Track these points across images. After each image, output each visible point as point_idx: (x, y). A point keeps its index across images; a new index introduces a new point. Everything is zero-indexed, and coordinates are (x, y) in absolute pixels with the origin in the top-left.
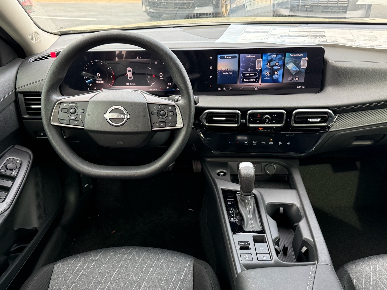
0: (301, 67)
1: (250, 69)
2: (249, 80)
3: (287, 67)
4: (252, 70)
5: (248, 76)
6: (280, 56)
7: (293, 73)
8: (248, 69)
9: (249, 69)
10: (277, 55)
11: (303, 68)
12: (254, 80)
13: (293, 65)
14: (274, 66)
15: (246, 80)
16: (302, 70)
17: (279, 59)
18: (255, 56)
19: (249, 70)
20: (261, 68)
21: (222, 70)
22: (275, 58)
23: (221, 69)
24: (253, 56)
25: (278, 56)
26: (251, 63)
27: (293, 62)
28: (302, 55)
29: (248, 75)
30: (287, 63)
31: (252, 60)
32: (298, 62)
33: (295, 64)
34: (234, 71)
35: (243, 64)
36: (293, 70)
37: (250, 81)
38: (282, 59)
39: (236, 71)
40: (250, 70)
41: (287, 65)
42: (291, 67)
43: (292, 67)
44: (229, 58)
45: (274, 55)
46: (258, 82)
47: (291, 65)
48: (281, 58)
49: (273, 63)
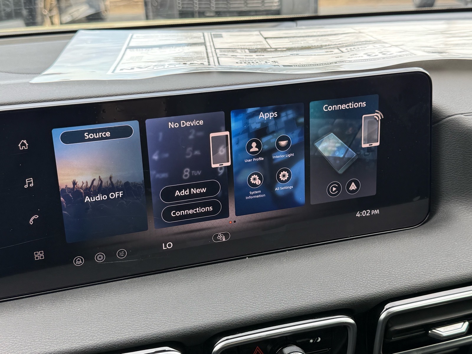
0: (364, 146)
1: (188, 170)
2: (191, 212)
3: (316, 149)
4: (199, 173)
5: (185, 197)
6: (289, 115)
7: (339, 169)
8: (182, 173)
9: (187, 173)
10: (279, 111)
11: (369, 149)
12: (211, 209)
13: (338, 143)
14: (273, 150)
15: (178, 214)
16: (365, 155)
17: (290, 125)
18: (201, 122)
19: (185, 173)
20: (229, 164)
21: (79, 184)
22: (273, 123)
23: (74, 183)
24: (195, 123)
25: (283, 114)
26: (189, 149)
27: (337, 130)
28: (364, 104)
29: (184, 193)
30: (319, 138)
31: (191, 137)
32: (350, 130)
33: (340, 136)
34: (127, 183)
35: (160, 154)
36: (339, 158)
37: (193, 215)
38: (298, 125)
39: (135, 185)
40: (190, 173)
41: (316, 144)
42: (330, 149)
43: (336, 149)
44: (102, 138)
45: (268, 111)
46: (225, 214)
47: (331, 141)
48: (295, 119)
49: (268, 142)
